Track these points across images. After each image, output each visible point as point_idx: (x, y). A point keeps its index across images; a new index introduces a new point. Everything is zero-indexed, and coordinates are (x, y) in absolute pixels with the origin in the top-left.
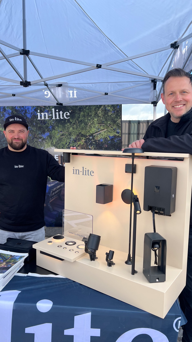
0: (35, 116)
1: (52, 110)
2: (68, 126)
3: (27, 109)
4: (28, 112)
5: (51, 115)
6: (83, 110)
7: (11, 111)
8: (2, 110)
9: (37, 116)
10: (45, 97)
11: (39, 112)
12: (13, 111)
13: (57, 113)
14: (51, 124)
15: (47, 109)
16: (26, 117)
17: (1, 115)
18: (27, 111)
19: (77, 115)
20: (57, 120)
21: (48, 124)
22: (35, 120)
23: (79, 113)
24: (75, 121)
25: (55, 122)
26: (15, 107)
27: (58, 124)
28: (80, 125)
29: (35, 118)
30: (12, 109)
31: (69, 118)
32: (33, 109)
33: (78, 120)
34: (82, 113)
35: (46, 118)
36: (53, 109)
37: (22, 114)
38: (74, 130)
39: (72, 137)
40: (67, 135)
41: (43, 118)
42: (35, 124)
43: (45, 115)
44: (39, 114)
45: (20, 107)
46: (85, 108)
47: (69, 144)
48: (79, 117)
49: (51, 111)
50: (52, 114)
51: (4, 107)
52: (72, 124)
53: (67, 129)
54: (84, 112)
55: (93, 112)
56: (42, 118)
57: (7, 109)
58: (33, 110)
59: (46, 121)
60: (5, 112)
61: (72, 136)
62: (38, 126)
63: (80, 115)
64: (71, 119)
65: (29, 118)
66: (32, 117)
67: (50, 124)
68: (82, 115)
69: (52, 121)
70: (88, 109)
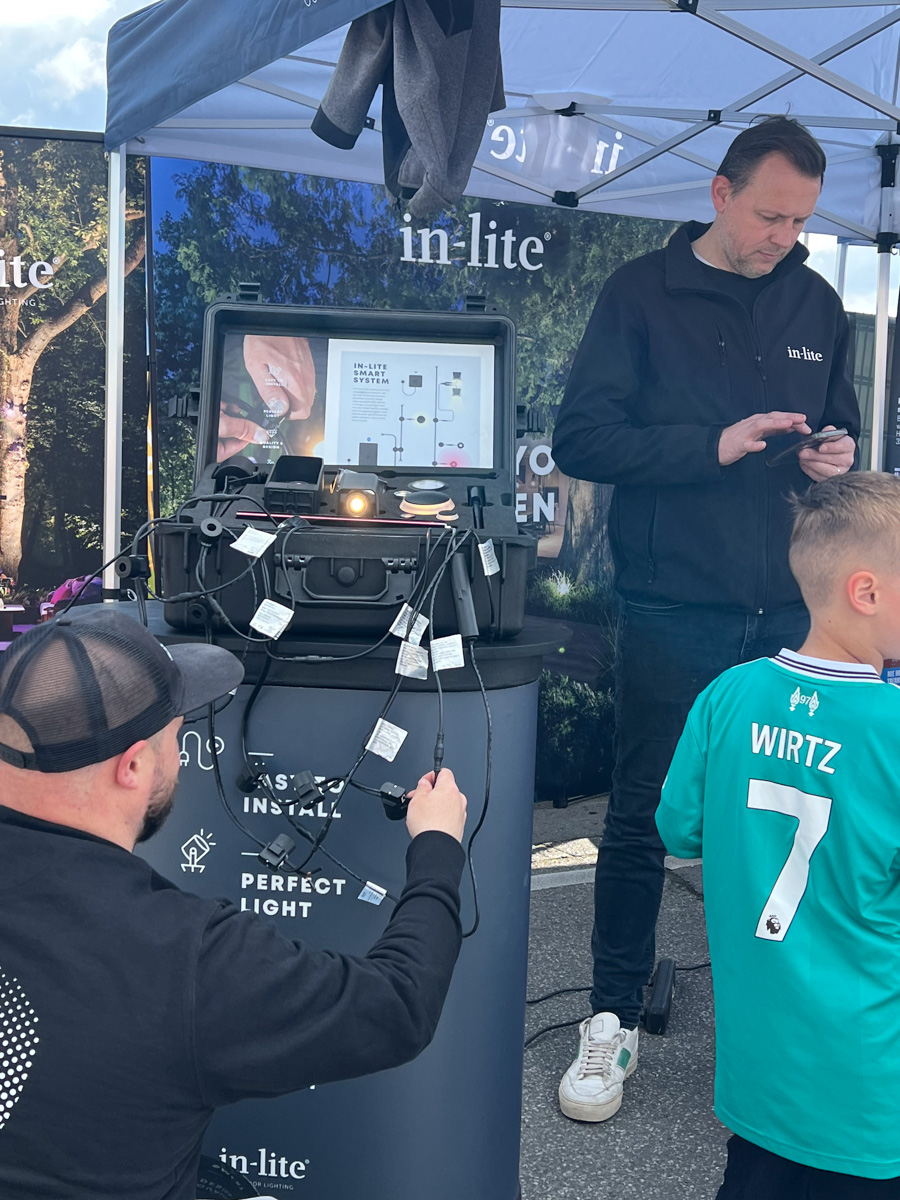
0: (390, 241)
1: (471, 219)
2: (534, 304)
3: (350, 196)
4: (357, 216)
5: (462, 244)
6: (600, 236)
7: (266, 199)
8: (217, 187)
9: (401, 241)
10: (492, 152)
11: (408, 224)
12: (278, 199)
13: (492, 239)
14: (460, 291)
16: (347, 240)
17: (214, 215)
19: (573, 257)
20: (486, 271)
21: (450, 289)
22: (390, 260)
23: (583, 250)
24: (566, 284)
25: (481, 281)
26: (293, 178)
27: (493, 294)
29: (390, 252)
30: (276, 189)
31: (541, 265)
33: (576, 279)
34: (595, 250)
35: (438, 258)
37: (324, 226)
38: (558, 329)
39: (550, 361)
40: (527, 351)
41: (426, 258)
42: (386, 284)
43: (435, 242)
45: (316, 179)
46: (607, 225)
47: (536, 396)
48: (581, 268)
49: (463, 223)
51: (234, 169)
52: (550, 299)
53: (530, 323)
54: (602, 246)
55: (637, 250)
56: (420, 257)
57: (245, 185)
58: (382, 211)
59: (440, 272)
60: (235, 199)
61: (551, 355)
62: (402, 296)
63: (584, 260)
64: (547, 275)
65: (359, 249)
66: (373, 247)
67: (456, 289)
68: (595, 260)
69: (466, 273)
70: (620, 235)
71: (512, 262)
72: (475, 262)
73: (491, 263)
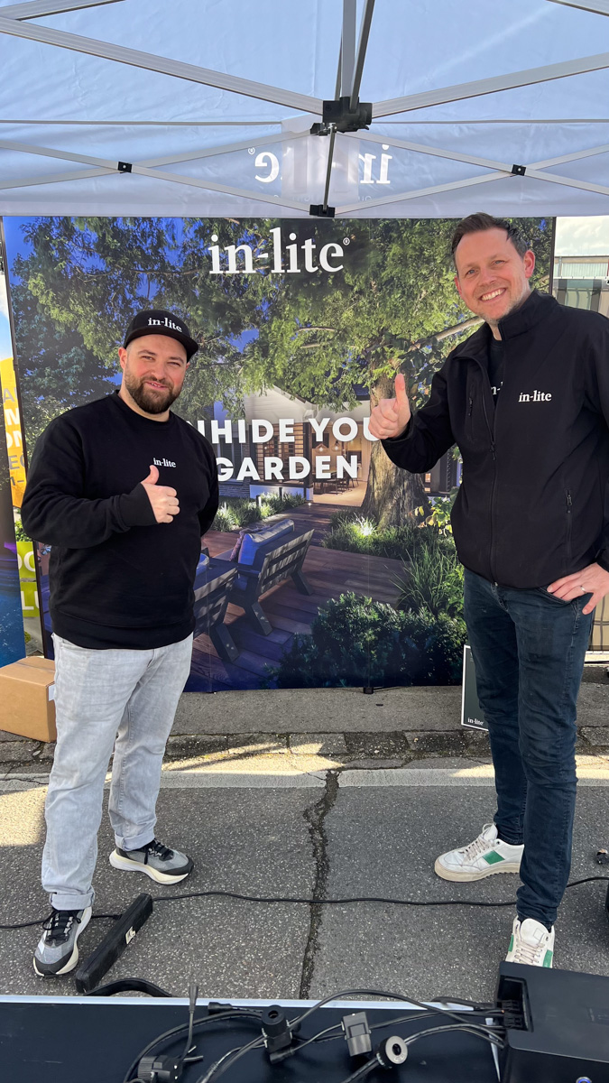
0: (200, 259)
1: (272, 233)
2: (336, 300)
3: (163, 226)
4: (170, 241)
5: (266, 256)
6: (400, 236)
7: (94, 236)
8: (55, 231)
9: (210, 258)
10: (257, 177)
11: (215, 244)
12: (104, 235)
13: (293, 249)
14: (264, 294)
15: (251, 231)
16: (163, 261)
17: (54, 253)
18: (167, 237)
19: (373, 257)
20: (289, 277)
21: (255, 293)
22: (200, 274)
23: (383, 250)
24: (367, 281)
25: (285, 284)
26: (115, 219)
27: (296, 295)
28: (384, 297)
29: (200, 267)
30: (101, 228)
31: (341, 267)
32: (192, 231)
33: (376, 276)
34: (395, 249)
35: (244, 268)
36: (277, 232)
37: (142, 251)
38: (359, 320)
39: (351, 348)
40: (329, 340)
41: (233, 270)
42: (198, 293)
43: (241, 256)
44: (215, 250)
45: (135, 220)
46: (407, 226)
47: (339, 377)
48: (382, 266)
49: (266, 238)
50: (270, 250)
51: (67, 219)
52: (351, 294)
53: (332, 316)
54: (402, 245)
55: (438, 246)
56: (227, 269)
57: (77, 226)
58: (192, 235)
59: (246, 280)
60: (70, 238)
61: (353, 342)
62: (211, 302)
63: (385, 258)
64: (348, 275)
65: (173, 268)
66: (185, 265)
67: (261, 293)
68: (396, 258)
69: (270, 279)
70: (421, 233)
71: (314, 266)
72: (278, 268)
73: (294, 269)
